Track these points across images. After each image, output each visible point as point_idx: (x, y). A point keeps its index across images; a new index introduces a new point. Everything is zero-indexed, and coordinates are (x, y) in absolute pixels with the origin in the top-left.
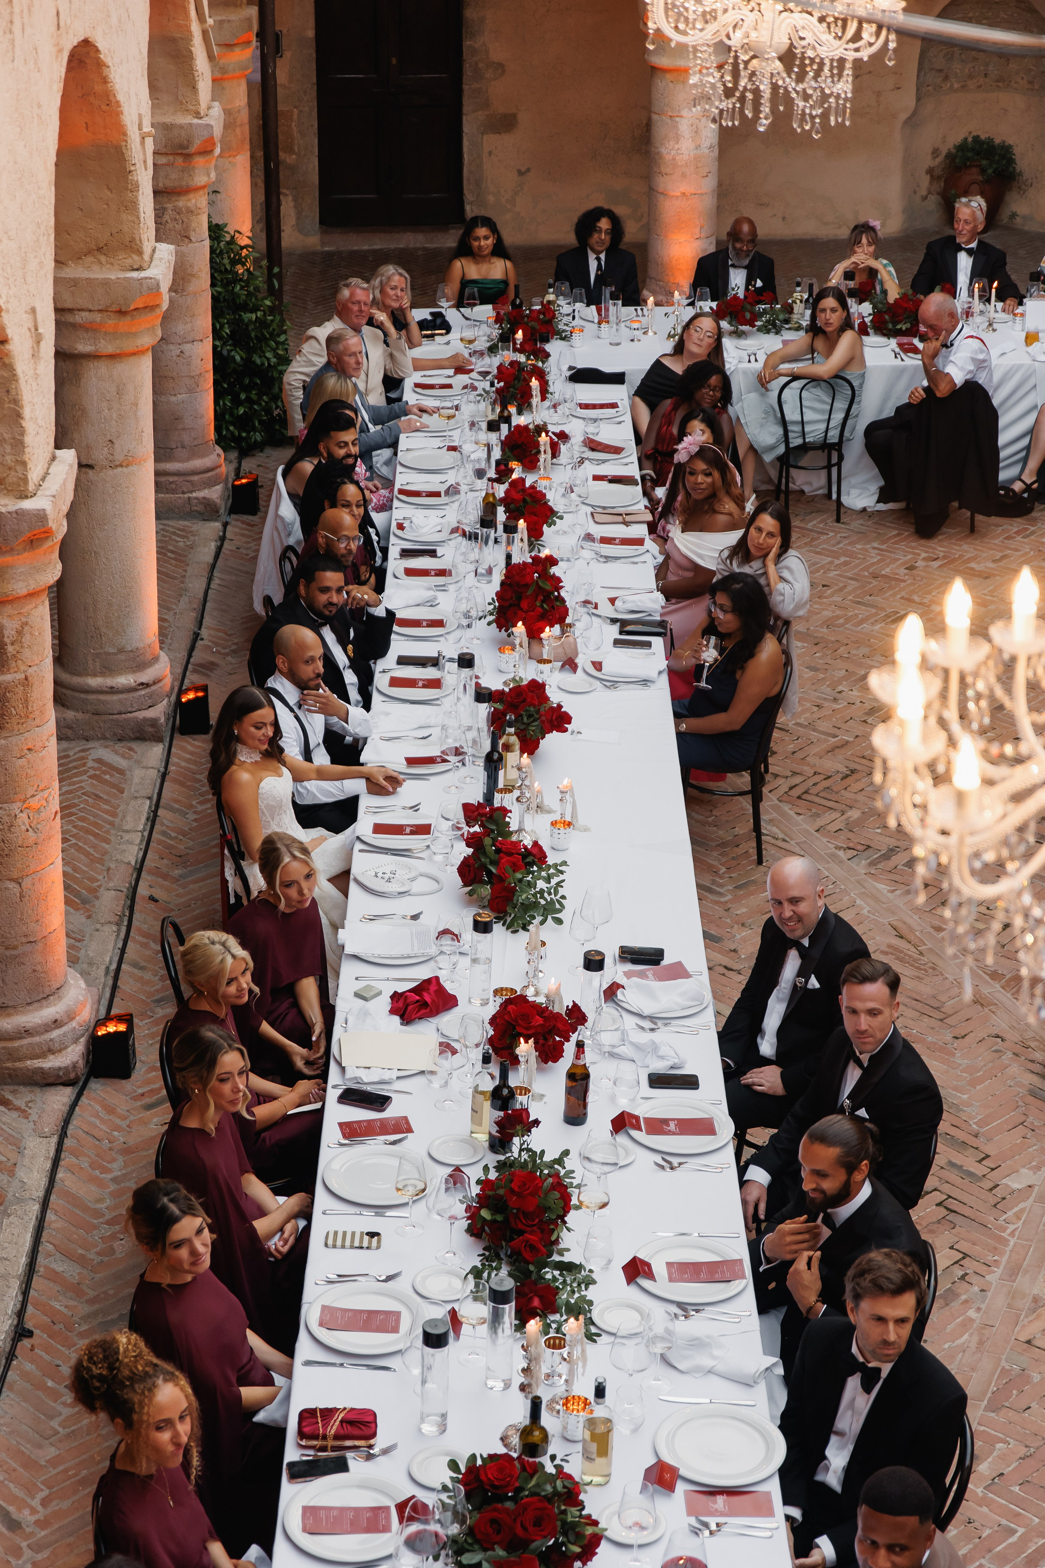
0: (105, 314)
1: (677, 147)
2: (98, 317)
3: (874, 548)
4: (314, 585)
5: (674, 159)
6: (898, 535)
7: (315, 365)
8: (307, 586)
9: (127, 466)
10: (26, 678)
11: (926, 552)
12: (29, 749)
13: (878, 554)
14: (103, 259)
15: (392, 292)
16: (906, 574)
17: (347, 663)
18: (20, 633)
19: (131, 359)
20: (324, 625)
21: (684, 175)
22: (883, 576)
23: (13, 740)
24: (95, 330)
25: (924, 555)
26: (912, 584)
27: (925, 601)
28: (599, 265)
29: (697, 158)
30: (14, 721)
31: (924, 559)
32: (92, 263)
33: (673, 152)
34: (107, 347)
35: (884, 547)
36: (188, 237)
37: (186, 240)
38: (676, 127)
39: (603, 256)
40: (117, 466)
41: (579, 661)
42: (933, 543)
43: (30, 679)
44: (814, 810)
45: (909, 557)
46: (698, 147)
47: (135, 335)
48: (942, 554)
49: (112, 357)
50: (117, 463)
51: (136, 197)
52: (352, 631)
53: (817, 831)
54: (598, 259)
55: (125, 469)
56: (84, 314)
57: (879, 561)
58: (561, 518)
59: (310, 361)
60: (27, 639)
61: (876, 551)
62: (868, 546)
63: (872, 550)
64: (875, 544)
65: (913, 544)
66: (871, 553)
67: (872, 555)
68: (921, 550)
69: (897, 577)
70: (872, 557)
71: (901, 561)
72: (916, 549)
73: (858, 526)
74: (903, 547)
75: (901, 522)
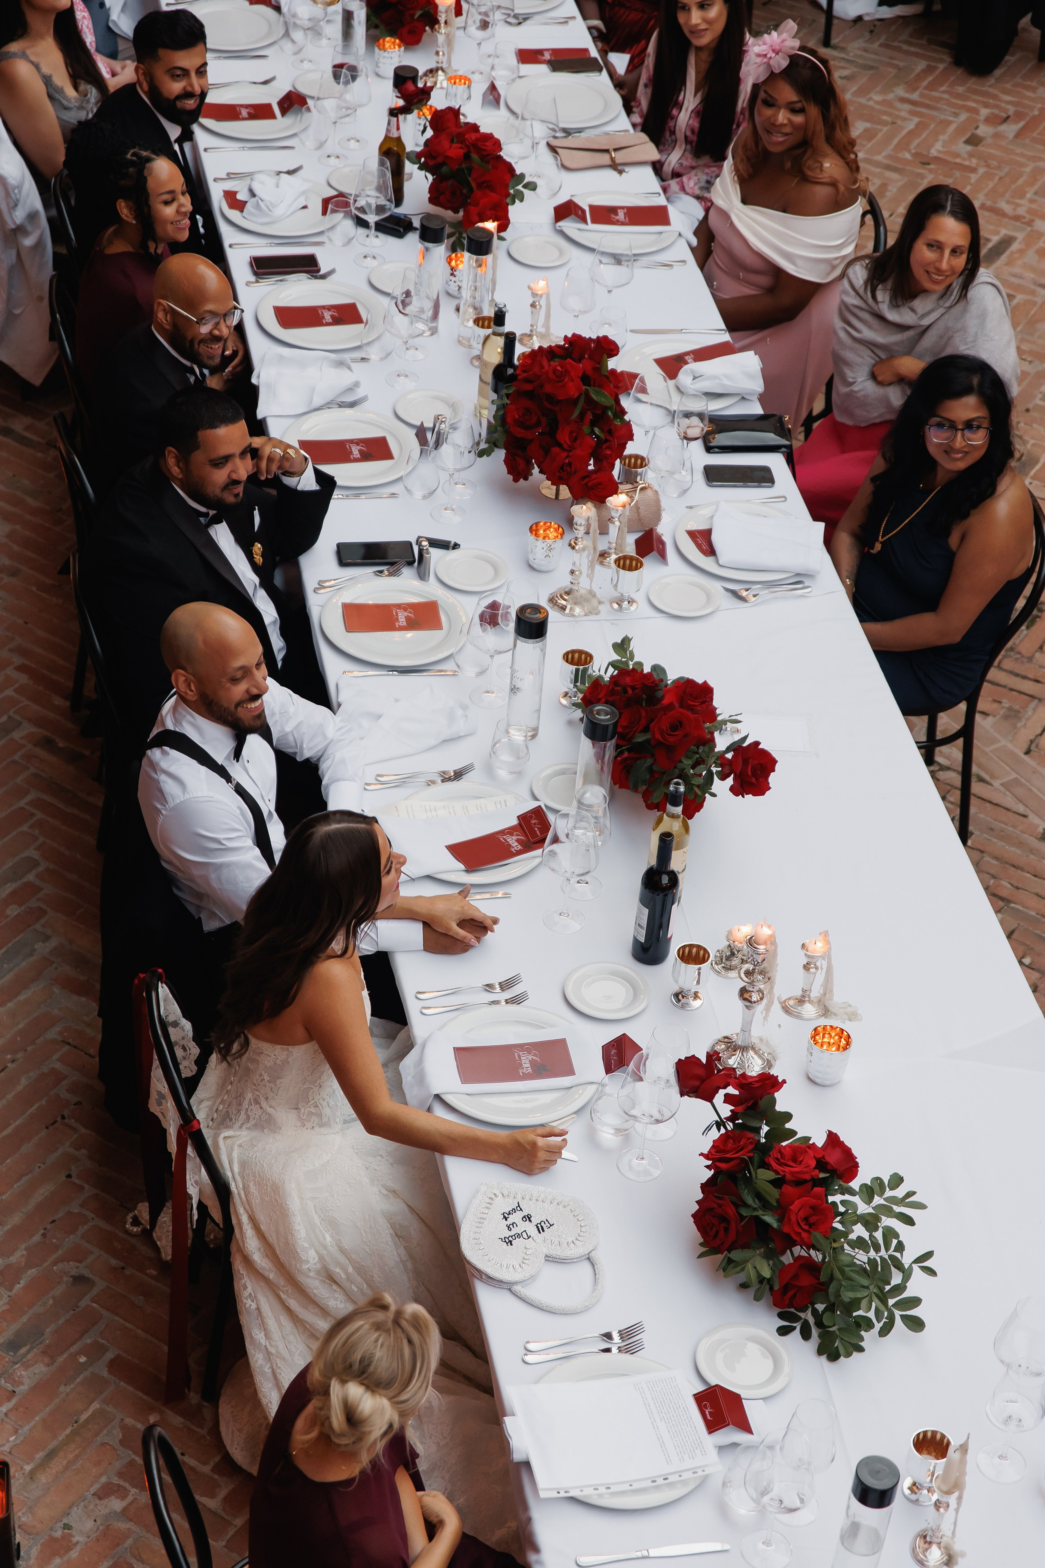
3: (903, 100)
4: (198, 457)
6: (929, 70)
8: (184, 459)
11: (986, 106)
13: (913, 113)
16: (971, 155)
17: (257, 580)
20: (216, 520)
22: (937, 159)
25: (984, 112)
26: (988, 176)
27: (1021, 211)
31: (988, 120)
35: (915, 96)
41: (664, 529)
42: (989, 85)
44: (1006, 704)
45: (964, 116)
48: (1011, 109)
52: (256, 513)
53: (1027, 752)
57: (920, 127)
58: (532, 186)
61: (907, 107)
62: (891, 96)
63: (899, 105)
64: (900, 91)
65: (960, 89)
66: (899, 110)
67: (903, 114)
68: (976, 101)
69: (958, 160)
70: (905, 119)
71: (953, 127)
72: (968, 99)
73: (859, 53)
74: (946, 96)
75: (924, 42)
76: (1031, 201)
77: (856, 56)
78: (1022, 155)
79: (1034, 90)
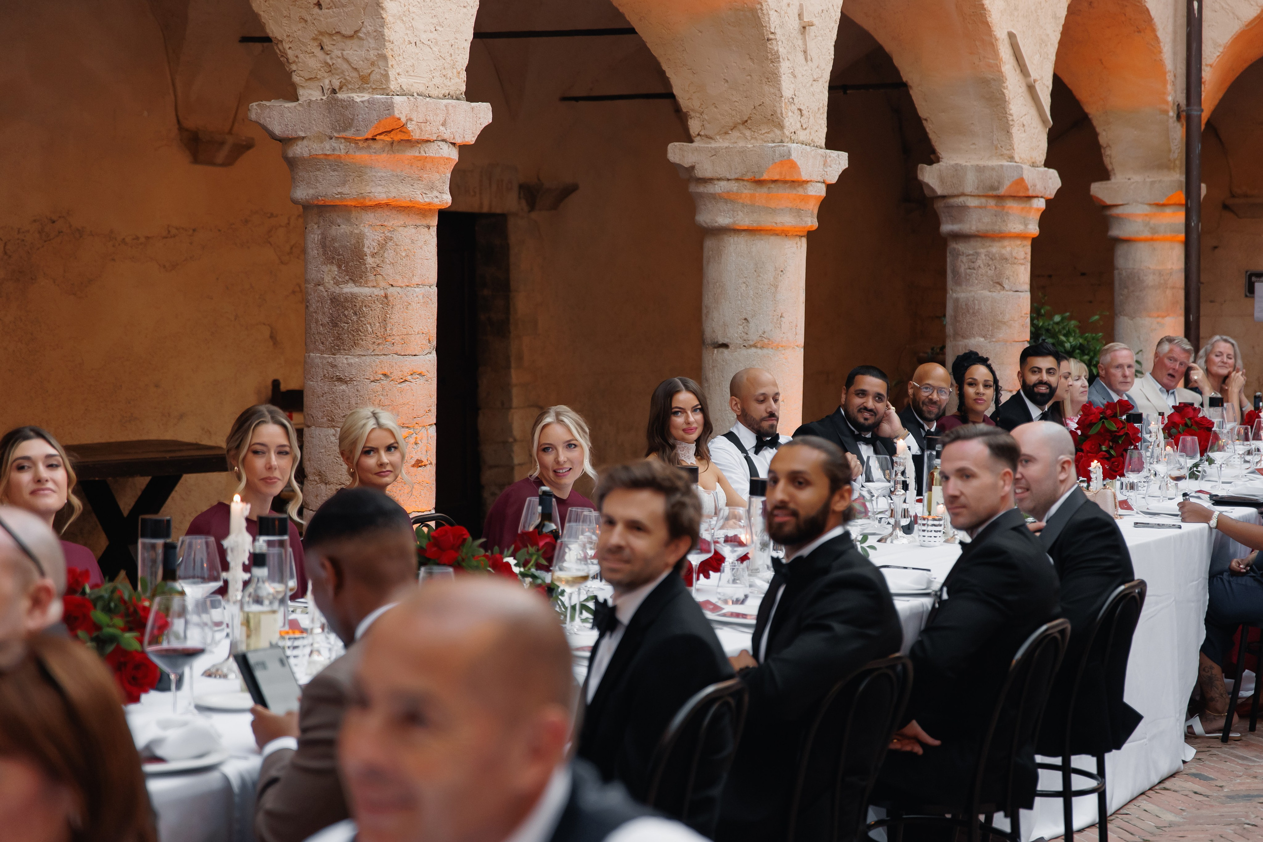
0: (742, 183)
2: (734, 186)
4: (851, 389)
9: (762, 348)
10: (386, 297)
12: (385, 375)
14: (748, 133)
15: (1217, 359)
18: (382, 246)
19: (773, 238)
23: (368, 359)
24: (733, 201)
30: (370, 339)
32: (738, 138)
34: (744, 220)
36: (1001, 284)
37: (999, 287)
40: (751, 346)
43: (390, 298)
47: (774, 211)
49: (752, 232)
50: (751, 343)
51: (777, 68)
55: (759, 351)
56: (723, 184)
60: (389, 255)
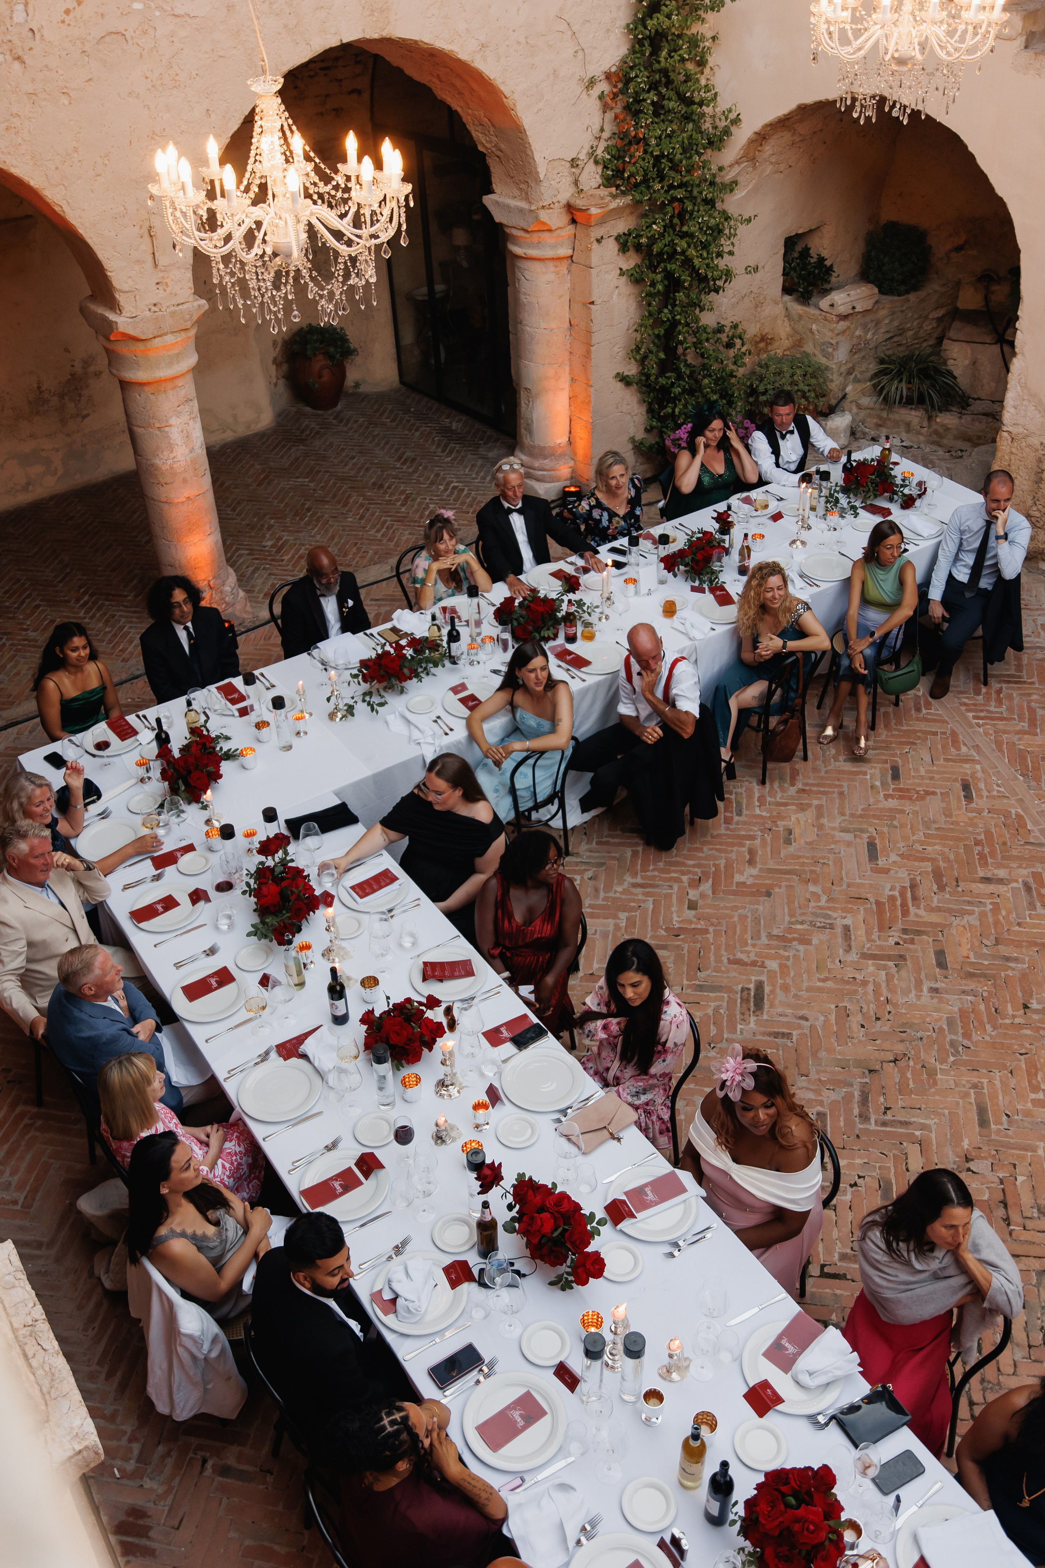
1: (172, 456)
3: (635, 885)
5: (172, 468)
6: (635, 854)
7: (20, 954)
11: (683, 873)
13: (646, 894)
21: (185, 481)
25: (685, 878)
28: (189, 633)
29: (193, 461)
31: (691, 885)
33: (169, 462)
35: (639, 880)
38: (168, 437)
39: (189, 624)
45: (675, 887)
46: (192, 450)
48: (698, 871)
54: (186, 628)
59: (14, 952)
61: (639, 890)
62: (626, 885)
63: (634, 890)
64: (629, 879)
65: (661, 865)
66: (636, 895)
67: (640, 897)
68: (675, 872)
69: (693, 926)
70: (644, 901)
71: (674, 897)
72: (669, 872)
73: (588, 854)
74: (656, 873)
75: (619, 832)
76: (754, 946)
77: (588, 857)
78: (726, 908)
79: (701, 850)
